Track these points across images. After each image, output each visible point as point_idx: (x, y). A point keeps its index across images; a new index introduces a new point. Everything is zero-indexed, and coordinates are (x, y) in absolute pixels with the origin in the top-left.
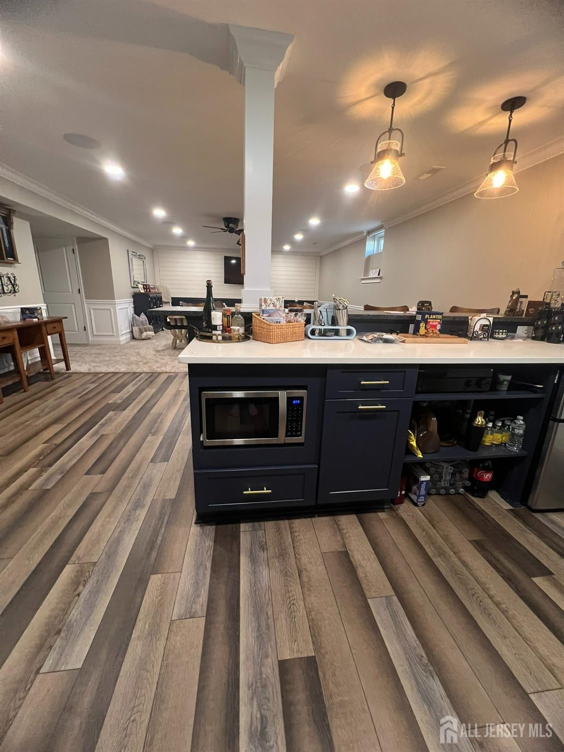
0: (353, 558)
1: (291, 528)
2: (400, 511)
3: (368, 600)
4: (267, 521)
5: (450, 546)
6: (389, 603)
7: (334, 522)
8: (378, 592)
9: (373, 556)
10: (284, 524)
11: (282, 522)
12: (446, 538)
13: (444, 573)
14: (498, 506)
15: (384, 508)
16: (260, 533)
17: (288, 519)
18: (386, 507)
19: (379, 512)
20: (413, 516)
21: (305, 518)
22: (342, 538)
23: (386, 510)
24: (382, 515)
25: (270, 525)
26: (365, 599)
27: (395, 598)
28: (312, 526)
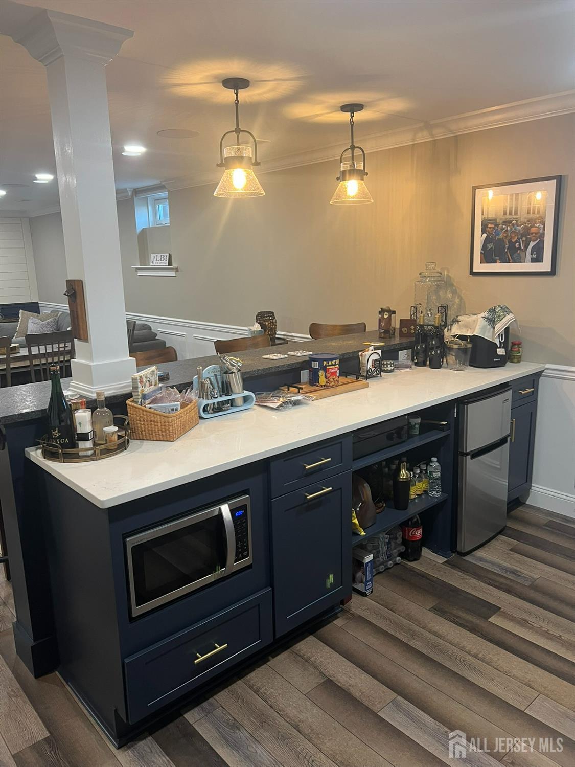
0: (339, 682)
1: (251, 687)
2: (353, 610)
3: (378, 714)
4: (216, 694)
5: (416, 623)
6: (398, 706)
7: (295, 655)
8: (381, 701)
9: (357, 670)
10: (239, 686)
11: (234, 686)
12: (410, 618)
13: (424, 652)
14: (435, 563)
15: (336, 614)
16: (218, 712)
17: (240, 678)
18: (337, 611)
19: (334, 620)
20: (368, 609)
21: (259, 667)
22: (315, 668)
23: (339, 615)
24: (338, 622)
25: (222, 697)
26: (376, 715)
27: (399, 698)
28: (274, 672)
